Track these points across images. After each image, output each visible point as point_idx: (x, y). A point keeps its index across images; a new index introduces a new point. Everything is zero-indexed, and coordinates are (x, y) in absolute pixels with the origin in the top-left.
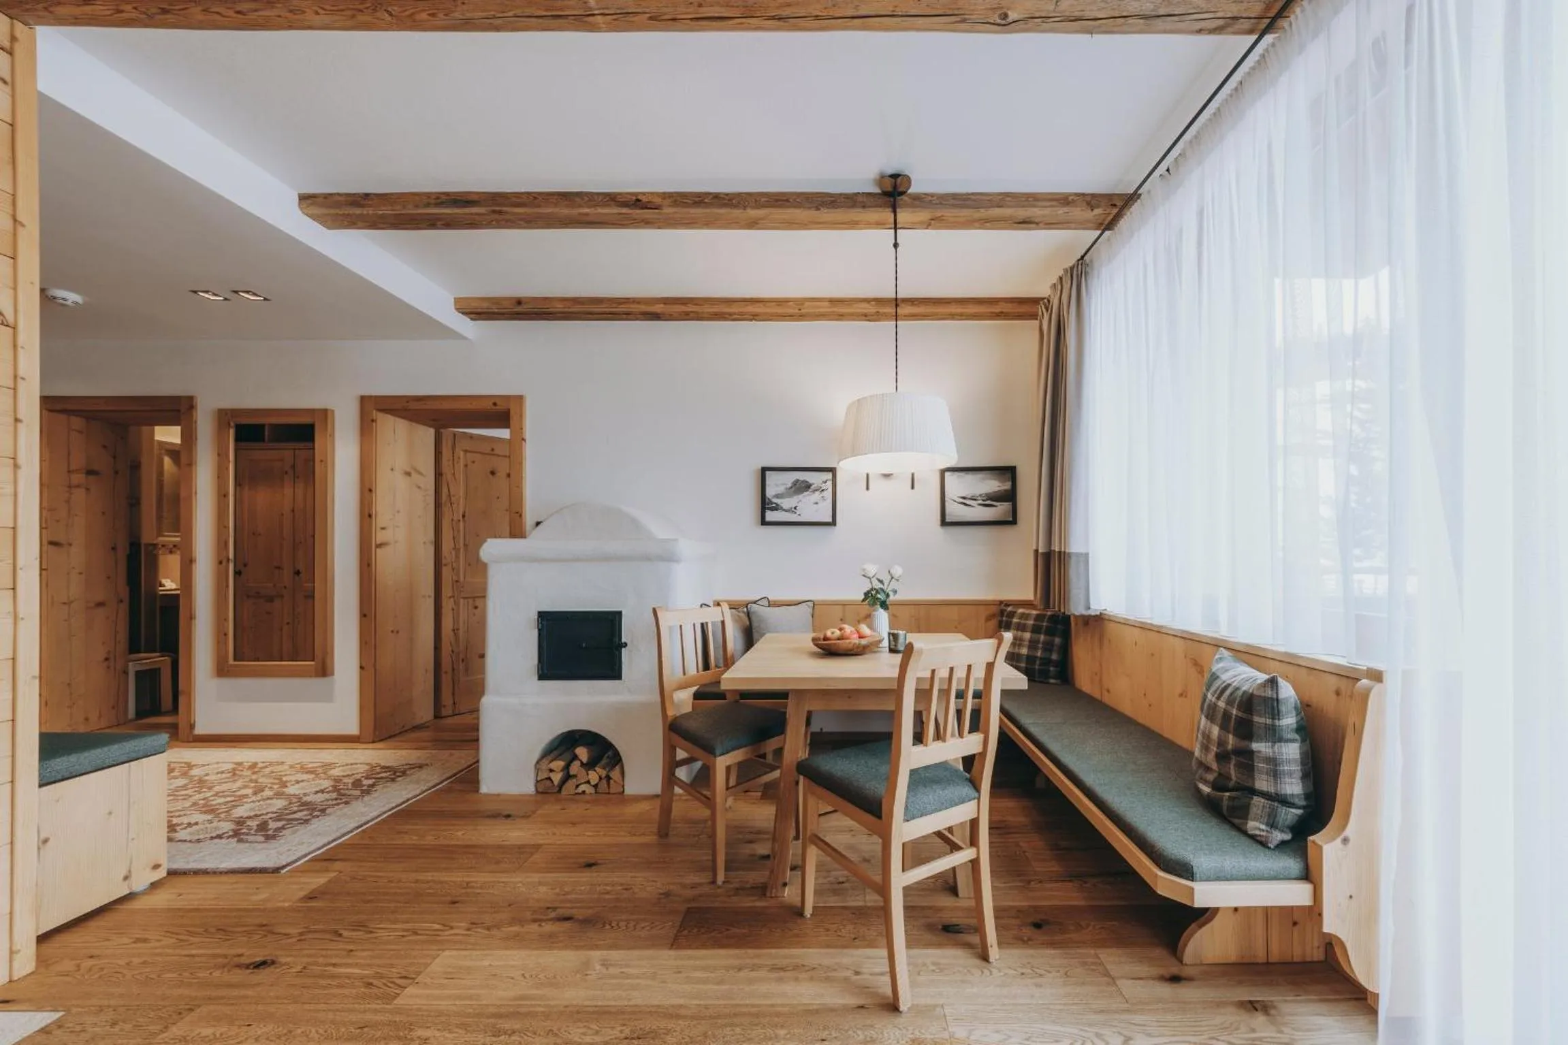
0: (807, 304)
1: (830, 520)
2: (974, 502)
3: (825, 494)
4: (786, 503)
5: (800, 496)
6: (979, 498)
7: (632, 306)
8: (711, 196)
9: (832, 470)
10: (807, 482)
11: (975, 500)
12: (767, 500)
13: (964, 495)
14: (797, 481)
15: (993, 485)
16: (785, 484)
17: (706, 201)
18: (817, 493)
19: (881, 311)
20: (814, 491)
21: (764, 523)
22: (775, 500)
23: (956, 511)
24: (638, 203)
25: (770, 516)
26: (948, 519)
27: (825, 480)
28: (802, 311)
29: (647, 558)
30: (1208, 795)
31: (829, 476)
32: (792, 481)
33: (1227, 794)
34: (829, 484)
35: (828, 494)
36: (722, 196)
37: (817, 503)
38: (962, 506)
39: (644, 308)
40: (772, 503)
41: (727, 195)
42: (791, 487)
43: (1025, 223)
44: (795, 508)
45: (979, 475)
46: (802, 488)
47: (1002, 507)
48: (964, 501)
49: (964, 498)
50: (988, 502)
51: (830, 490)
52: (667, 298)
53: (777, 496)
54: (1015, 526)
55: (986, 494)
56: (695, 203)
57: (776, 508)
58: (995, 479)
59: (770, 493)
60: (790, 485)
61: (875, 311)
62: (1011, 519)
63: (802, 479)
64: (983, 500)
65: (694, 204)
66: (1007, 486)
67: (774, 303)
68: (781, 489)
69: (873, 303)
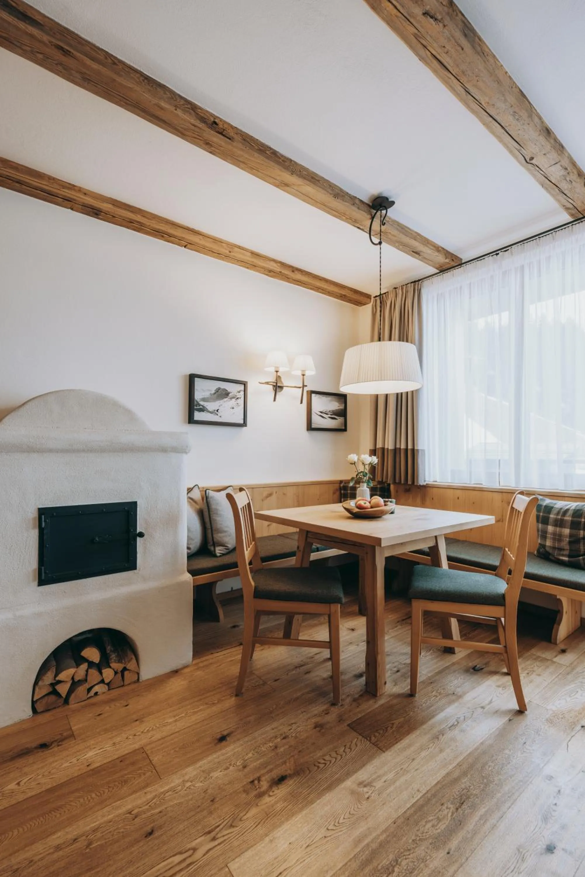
0: (236, 249)
1: (242, 422)
2: (326, 415)
3: (239, 400)
4: (211, 406)
5: (221, 402)
6: (329, 413)
7: (78, 195)
8: (271, 151)
9: (245, 384)
10: (227, 391)
11: (327, 414)
12: (195, 403)
13: (321, 411)
14: (219, 389)
15: (335, 405)
16: (209, 390)
17: (267, 152)
18: (234, 400)
19: (283, 272)
20: (231, 398)
21: (191, 420)
22: (202, 403)
23: (318, 421)
24: (214, 125)
25: (198, 416)
26: (313, 426)
27: (239, 390)
28: (232, 254)
29: (164, 450)
30: (569, 561)
31: (242, 387)
32: (215, 389)
33: (581, 558)
34: (242, 393)
35: (241, 401)
36: (278, 154)
37: (233, 408)
38: (321, 418)
39: (89, 200)
40: (199, 405)
41: (282, 156)
42: (215, 393)
43: (416, 253)
44: (217, 411)
45: (329, 398)
46: (223, 394)
47: (339, 420)
48: (322, 414)
49: (321, 412)
50: (333, 416)
51: (243, 398)
52: (116, 201)
53: (204, 400)
54: (345, 433)
55: (333, 411)
56: (260, 150)
57: (202, 410)
58: (336, 401)
59: (198, 396)
60: (213, 392)
61: (279, 270)
62: (344, 428)
63: (222, 387)
64: (331, 415)
65: (257, 150)
66: (342, 407)
67: (211, 240)
68: (207, 394)
69: (279, 264)
